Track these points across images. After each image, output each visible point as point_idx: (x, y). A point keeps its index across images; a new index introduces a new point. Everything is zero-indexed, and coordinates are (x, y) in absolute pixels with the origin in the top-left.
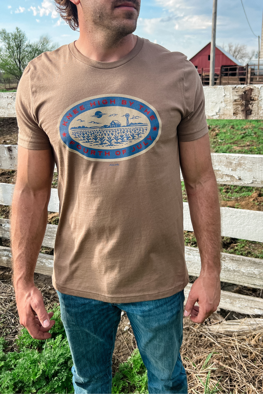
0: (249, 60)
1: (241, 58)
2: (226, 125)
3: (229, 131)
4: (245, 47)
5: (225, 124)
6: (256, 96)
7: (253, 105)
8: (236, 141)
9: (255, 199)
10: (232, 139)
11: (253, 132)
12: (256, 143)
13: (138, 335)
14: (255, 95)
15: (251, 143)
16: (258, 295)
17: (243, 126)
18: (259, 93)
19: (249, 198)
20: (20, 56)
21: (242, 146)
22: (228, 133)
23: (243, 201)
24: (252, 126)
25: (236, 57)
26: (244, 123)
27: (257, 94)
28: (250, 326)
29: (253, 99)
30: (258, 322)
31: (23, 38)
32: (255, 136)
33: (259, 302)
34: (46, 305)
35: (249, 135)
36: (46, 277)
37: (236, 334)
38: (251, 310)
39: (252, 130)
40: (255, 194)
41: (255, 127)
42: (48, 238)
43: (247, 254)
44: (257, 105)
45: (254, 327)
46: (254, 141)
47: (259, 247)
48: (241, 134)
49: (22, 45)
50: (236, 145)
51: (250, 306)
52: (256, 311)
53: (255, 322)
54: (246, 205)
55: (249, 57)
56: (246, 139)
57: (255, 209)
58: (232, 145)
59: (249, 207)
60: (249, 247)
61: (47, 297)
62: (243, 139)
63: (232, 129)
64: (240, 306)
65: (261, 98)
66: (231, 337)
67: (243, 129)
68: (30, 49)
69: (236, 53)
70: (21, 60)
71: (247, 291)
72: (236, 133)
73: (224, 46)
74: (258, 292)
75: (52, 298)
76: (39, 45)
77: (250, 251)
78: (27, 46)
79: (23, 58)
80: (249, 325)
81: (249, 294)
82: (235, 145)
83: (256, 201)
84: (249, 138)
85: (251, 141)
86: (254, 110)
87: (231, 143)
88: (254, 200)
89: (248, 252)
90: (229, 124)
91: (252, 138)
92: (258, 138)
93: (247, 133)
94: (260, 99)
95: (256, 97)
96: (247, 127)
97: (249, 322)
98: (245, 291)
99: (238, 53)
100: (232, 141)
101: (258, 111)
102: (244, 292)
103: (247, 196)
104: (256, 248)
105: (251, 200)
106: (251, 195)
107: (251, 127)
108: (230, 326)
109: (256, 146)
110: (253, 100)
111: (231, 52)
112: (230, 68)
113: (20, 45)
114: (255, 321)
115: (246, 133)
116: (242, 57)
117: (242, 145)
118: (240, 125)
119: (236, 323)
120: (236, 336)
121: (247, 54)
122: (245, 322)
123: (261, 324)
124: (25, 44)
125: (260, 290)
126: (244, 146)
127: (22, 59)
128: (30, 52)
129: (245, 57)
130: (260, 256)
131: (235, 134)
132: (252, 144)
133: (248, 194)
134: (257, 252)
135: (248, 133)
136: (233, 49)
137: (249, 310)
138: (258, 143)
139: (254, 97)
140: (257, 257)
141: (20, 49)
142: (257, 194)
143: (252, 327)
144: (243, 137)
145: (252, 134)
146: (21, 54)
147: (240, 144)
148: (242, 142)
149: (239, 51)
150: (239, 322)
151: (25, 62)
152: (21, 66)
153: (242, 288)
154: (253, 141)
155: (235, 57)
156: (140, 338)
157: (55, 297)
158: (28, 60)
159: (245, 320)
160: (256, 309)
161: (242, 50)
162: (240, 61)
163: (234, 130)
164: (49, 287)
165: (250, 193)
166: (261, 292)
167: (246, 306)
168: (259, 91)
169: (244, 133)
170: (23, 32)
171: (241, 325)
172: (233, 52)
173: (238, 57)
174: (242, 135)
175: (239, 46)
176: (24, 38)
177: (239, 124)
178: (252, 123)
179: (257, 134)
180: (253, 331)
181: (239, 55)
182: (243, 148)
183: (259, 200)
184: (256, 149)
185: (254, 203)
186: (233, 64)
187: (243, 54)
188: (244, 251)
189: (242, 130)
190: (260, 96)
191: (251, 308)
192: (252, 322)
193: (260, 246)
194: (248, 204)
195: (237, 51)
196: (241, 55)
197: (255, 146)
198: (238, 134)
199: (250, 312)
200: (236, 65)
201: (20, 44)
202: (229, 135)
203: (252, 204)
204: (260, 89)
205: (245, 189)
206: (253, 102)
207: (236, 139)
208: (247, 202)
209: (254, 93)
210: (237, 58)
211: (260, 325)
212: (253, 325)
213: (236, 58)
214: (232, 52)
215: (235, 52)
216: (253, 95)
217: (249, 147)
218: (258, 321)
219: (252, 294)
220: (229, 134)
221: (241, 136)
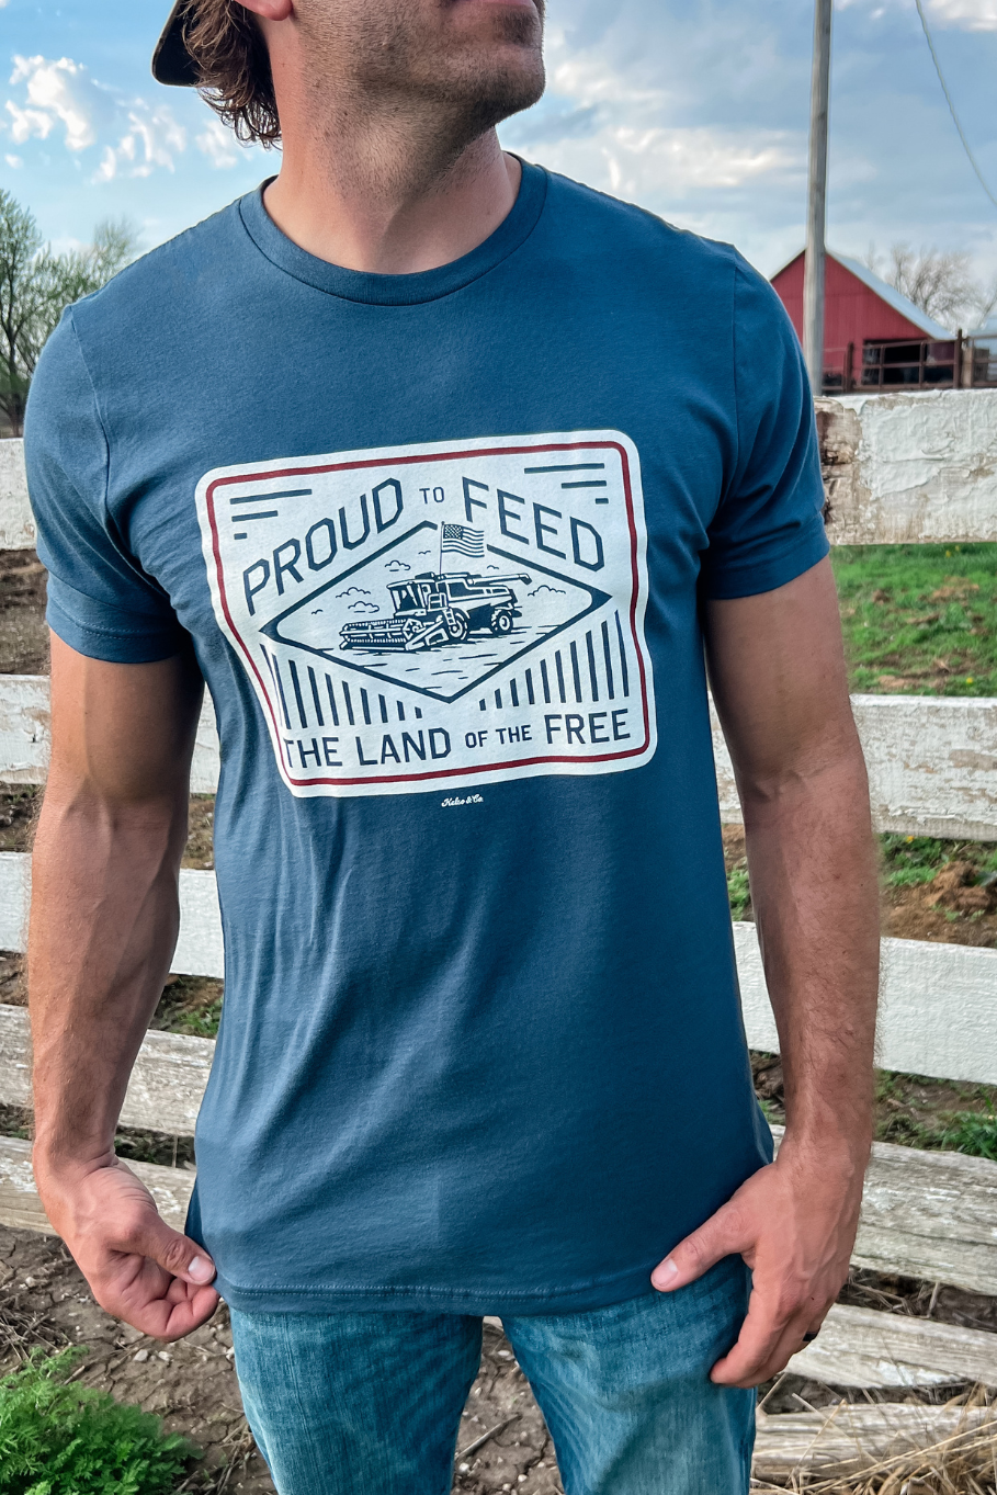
0: (980, 315)
1: (947, 308)
2: (859, 587)
3: (865, 615)
4: (964, 261)
5: (856, 583)
6: (846, 443)
7: (834, 483)
8: (893, 653)
9: (948, 896)
10: (879, 644)
11: (969, 614)
12: (978, 662)
13: (568, 1437)
14: (839, 438)
15: (957, 659)
16: (920, 1306)
17: (929, 588)
18: (859, 431)
19: (924, 893)
20: (10, 313)
21: (914, 676)
22: (861, 621)
23: (895, 906)
24: (965, 591)
25: (926, 302)
26: (936, 578)
27: (849, 437)
28: (860, 1439)
29: (835, 458)
30: (894, 1421)
31: (25, 236)
32: (974, 631)
33: (897, 1332)
34: (5, 1355)
35: (951, 626)
36: (19, 1237)
37: (804, 1472)
38: (866, 1368)
39: (966, 609)
40: (946, 876)
41: (979, 596)
42: (19, 1065)
43: (894, 1130)
44: (852, 484)
45: (882, 1441)
46: (969, 651)
47: (947, 1100)
48: (918, 624)
49: (20, 266)
50: (892, 669)
51: (861, 1350)
52: (886, 1374)
53: (881, 1422)
54: (906, 924)
55: (980, 302)
56: (938, 645)
57: (945, 938)
58: (876, 670)
59: (917, 930)
60: (902, 1102)
61: (12, 1323)
62: (925, 646)
63: (881, 602)
64: (819, 1350)
65: (867, 454)
66: (782, 1485)
67: (925, 602)
68: (51, 282)
69: (927, 288)
70: (15, 328)
71: (877, 1291)
72: (896, 619)
73: (876, 257)
74: (922, 1295)
75: (35, 1329)
76: (92, 262)
77: (906, 1116)
78: (40, 269)
79: (24, 319)
80: (857, 1436)
81: (884, 1301)
82: (886, 669)
83: (952, 905)
84: (950, 642)
85: (955, 652)
86: (839, 502)
87: (870, 664)
88: (942, 901)
89: (896, 1123)
90: (872, 583)
91: (960, 640)
92: (986, 640)
93: (942, 621)
94: (861, 458)
95: (847, 450)
96: (947, 594)
97: (860, 1418)
98: (869, 1288)
99: (936, 286)
100: (877, 654)
101: (856, 508)
102: (864, 1295)
103: (912, 885)
104: (934, 1105)
105: (932, 900)
106: (929, 878)
107: (962, 596)
108: (777, 1439)
109: (974, 675)
110: (835, 462)
111: (903, 283)
112: (888, 350)
113: (14, 267)
114: (883, 1414)
115: (936, 619)
116: (952, 302)
117: (917, 670)
118: (918, 586)
119: (806, 1428)
120: (801, 1481)
121: (973, 290)
122: (841, 1420)
123: (906, 1427)
124: (33, 260)
125: (933, 1286)
126: (925, 675)
127: (22, 322)
128: (54, 296)
129: (963, 301)
130: (945, 1140)
131: (891, 624)
132: (957, 666)
133: (918, 876)
134: (932, 1124)
135: (948, 621)
136: (914, 268)
137: (858, 1367)
138: (983, 661)
139: (835, 447)
140: (931, 1144)
141: (11, 281)
142: (957, 875)
143: (872, 1441)
144: (923, 638)
145: (963, 625)
146: (17, 304)
147: (910, 666)
148: (919, 659)
149: (938, 278)
150: (819, 1422)
151: (36, 338)
152: (17, 353)
153: (857, 1278)
154: (964, 655)
155: (921, 303)
156: (579, 1448)
157: (47, 1321)
158: (46, 328)
159: (842, 1411)
160: (884, 1365)
161: (949, 273)
162: (941, 319)
163: (891, 606)
164: (29, 1280)
165: (929, 873)
166: (935, 1291)
167: (844, 1353)
168: (857, 423)
169: (930, 622)
170: (24, 211)
171: (824, 1433)
172: (912, 283)
173: (933, 301)
174: (923, 627)
175: (937, 257)
176: (29, 234)
177: (913, 583)
178: (969, 577)
179: (984, 623)
180: (873, 1459)
181: (936, 295)
182: (921, 681)
183: (962, 901)
184: (971, 685)
185: (941, 916)
186: (912, 334)
187: (956, 291)
188: (881, 1117)
189: (922, 608)
190: (861, 443)
191: (866, 1358)
192: (869, 1421)
193: (951, 1098)
194: (916, 917)
195: (928, 276)
196: (948, 295)
197: (971, 672)
198: (902, 625)
199: (860, 1375)
200: (925, 336)
201: (10, 262)
202: (866, 629)
203: (932, 919)
204: (861, 413)
205: (909, 855)
206: (836, 471)
207: (893, 646)
208: (913, 907)
209: (836, 434)
210: (930, 308)
211: (903, 1433)
212: (875, 1431)
213: (925, 308)
214: (908, 284)
215: (920, 283)
216: (831, 439)
217: (946, 679)
218: (895, 1415)
219: (893, 1302)
220: (866, 624)
221: (914, 634)
